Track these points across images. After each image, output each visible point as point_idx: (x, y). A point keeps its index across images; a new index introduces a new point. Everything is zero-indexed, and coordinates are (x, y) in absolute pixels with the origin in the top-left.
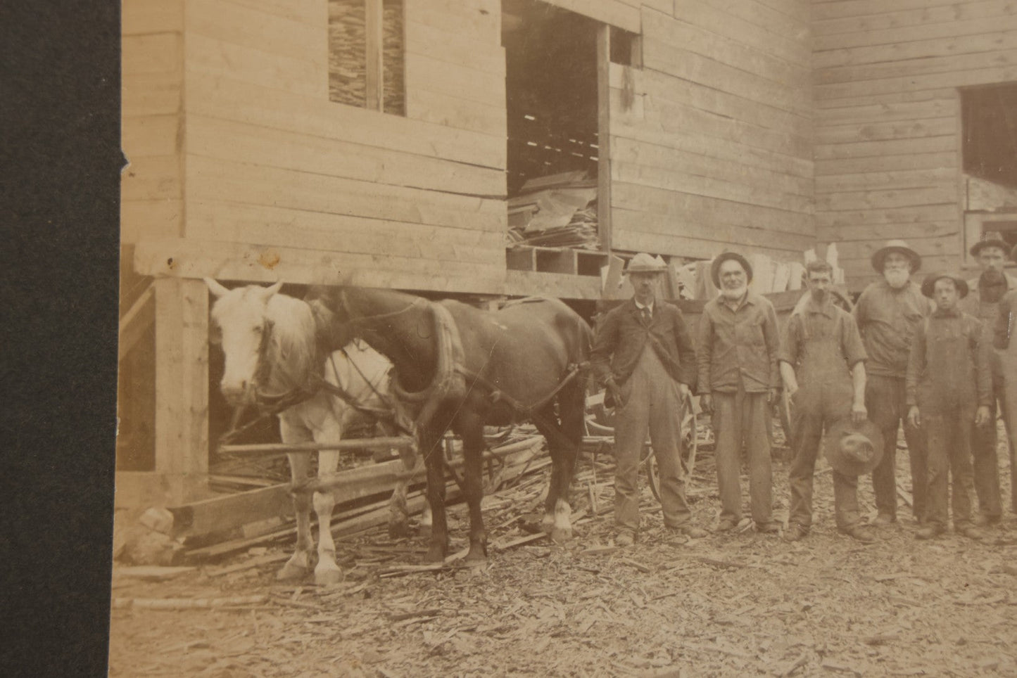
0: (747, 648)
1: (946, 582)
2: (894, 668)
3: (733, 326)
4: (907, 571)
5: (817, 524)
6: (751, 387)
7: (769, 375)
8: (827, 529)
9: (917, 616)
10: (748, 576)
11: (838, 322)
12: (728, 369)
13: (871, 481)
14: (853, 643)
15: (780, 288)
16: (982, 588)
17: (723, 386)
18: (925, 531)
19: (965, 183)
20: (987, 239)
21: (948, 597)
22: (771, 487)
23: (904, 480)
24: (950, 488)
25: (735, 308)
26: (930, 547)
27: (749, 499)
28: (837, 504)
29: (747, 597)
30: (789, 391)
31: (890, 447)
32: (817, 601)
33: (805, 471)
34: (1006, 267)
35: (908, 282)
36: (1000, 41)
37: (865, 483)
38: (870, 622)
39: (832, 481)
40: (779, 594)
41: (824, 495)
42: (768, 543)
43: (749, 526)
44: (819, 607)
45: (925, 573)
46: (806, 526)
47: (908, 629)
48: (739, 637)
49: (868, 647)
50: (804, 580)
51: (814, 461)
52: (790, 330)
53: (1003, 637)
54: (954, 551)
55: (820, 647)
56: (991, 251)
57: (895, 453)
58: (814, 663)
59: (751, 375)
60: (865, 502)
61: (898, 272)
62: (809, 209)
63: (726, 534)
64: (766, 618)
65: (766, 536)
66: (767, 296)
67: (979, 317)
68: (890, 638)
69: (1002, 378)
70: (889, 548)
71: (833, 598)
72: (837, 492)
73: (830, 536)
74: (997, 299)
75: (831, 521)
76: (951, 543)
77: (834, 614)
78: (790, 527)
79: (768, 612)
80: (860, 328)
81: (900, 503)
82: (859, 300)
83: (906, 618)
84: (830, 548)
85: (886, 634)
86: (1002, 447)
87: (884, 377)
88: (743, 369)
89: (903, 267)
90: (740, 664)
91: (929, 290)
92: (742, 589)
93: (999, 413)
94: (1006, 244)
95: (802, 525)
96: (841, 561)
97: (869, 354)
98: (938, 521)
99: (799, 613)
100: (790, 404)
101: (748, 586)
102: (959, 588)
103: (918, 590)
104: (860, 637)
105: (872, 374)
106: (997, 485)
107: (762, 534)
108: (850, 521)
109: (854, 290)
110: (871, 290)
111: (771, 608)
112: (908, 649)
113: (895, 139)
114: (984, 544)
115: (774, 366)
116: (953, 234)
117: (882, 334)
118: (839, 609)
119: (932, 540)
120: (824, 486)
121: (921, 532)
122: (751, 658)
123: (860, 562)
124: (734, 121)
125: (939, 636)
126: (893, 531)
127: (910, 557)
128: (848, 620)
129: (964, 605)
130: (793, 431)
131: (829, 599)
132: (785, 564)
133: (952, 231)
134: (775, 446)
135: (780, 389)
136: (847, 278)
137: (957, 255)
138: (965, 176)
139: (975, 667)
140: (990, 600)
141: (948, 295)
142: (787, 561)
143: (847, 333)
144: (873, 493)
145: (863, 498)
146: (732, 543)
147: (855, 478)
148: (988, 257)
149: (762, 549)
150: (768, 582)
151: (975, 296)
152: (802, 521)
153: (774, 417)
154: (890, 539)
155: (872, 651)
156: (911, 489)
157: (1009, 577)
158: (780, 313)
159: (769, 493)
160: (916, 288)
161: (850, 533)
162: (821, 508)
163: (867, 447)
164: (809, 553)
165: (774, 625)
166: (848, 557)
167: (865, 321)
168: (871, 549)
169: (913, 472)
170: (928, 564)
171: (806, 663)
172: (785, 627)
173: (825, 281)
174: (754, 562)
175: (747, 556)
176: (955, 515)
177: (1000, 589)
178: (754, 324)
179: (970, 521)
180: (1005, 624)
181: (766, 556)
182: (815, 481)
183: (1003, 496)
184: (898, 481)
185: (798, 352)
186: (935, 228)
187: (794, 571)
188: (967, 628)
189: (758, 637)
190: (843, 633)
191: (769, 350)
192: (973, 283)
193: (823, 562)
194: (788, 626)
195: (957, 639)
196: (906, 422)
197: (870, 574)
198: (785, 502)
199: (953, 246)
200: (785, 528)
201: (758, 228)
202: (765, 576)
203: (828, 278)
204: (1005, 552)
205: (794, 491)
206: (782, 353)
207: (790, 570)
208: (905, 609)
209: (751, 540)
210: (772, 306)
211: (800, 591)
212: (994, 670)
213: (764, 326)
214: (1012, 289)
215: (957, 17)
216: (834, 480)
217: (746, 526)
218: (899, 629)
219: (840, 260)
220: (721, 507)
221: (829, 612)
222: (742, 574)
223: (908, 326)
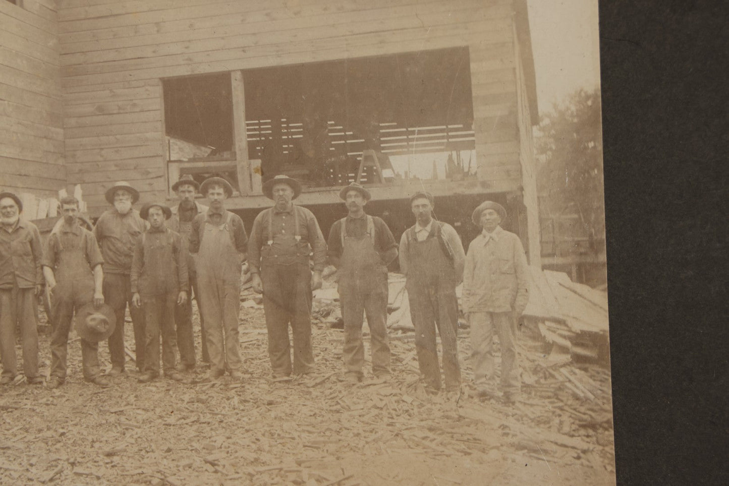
0: (21, 464)
1: (158, 410)
2: (123, 471)
3: (10, 243)
4: (132, 405)
5: (70, 376)
6: (22, 284)
7: (35, 276)
8: (77, 379)
9: (139, 435)
10: (21, 415)
11: (83, 237)
12: (6, 272)
13: (107, 345)
14: (95, 455)
15: (42, 216)
16: (182, 413)
17: (3, 284)
18: (145, 377)
19: (167, 142)
20: (182, 180)
21: (160, 421)
22: (38, 353)
23: (129, 344)
24: (161, 348)
25: (10, 230)
26: (147, 387)
27: (22, 361)
28: (84, 361)
29: (21, 429)
30: (49, 286)
31: (120, 321)
32: (70, 428)
33: (62, 340)
34: (196, 198)
35: (131, 209)
36: (187, 48)
37: (103, 347)
38: (106, 441)
39: (80, 347)
40: (44, 426)
41: (74, 356)
42: (36, 391)
43: (22, 380)
44: (71, 433)
45: (144, 405)
46: (62, 378)
47: (133, 444)
48: (15, 457)
49: (105, 458)
50: (61, 414)
51: (68, 333)
52: (49, 244)
53: (196, 445)
54: (164, 389)
55: (72, 460)
56: (186, 187)
57: (123, 325)
58: (68, 471)
59: (24, 276)
60: (103, 360)
61: (124, 203)
62: (61, 162)
63: (6, 386)
64: (34, 443)
65: (34, 386)
66: (33, 221)
67: (179, 232)
68: (120, 451)
69: (195, 272)
70: (119, 389)
71: (82, 426)
72: (84, 354)
73: (79, 384)
74: (191, 219)
75: (80, 374)
76: (162, 384)
77: (82, 437)
78: (51, 380)
79: (36, 438)
80: (98, 242)
81: (127, 359)
82: (97, 223)
83: (131, 436)
84: (79, 392)
85: (117, 448)
86: (195, 318)
87: (115, 274)
88: (17, 273)
89: (127, 199)
90: (16, 475)
91: (145, 214)
92: (17, 423)
93: (193, 295)
94: (196, 182)
95: (59, 377)
96: (86, 401)
97: (105, 259)
98: (153, 370)
99: (57, 437)
100: (50, 295)
101: (22, 421)
102: (167, 414)
103: (139, 417)
104: (100, 451)
105: (107, 273)
106: (192, 343)
107: (31, 385)
108: (93, 373)
109: (93, 216)
110: (105, 215)
111: (37, 436)
112: (132, 457)
113: (119, 113)
114: (184, 383)
115: (39, 270)
116: (160, 177)
117: (114, 246)
118: (85, 433)
119: (149, 383)
120: (75, 350)
121: (141, 378)
122: (23, 470)
123: (100, 400)
124: (6, 102)
125: (154, 447)
126: (123, 378)
127: (133, 395)
128: (91, 440)
129: (170, 425)
130: (53, 313)
131: (79, 427)
132: (47, 405)
133: (161, 174)
134: (40, 324)
135: (43, 285)
136: (88, 208)
137: (164, 191)
138: (167, 138)
139: (178, 466)
140: (188, 421)
141: (158, 217)
142: (49, 402)
143: (89, 245)
144: (109, 353)
145: (102, 357)
146: (10, 392)
147: (97, 344)
148: (184, 192)
149: (32, 395)
150: (35, 418)
151: (176, 218)
152: (59, 375)
153: (39, 304)
154: (121, 384)
155: (107, 460)
156: (134, 349)
157: (200, 405)
158: (42, 233)
159: (36, 357)
160: (136, 213)
161: (93, 381)
162: (73, 365)
163: (104, 322)
164: (64, 396)
165: (40, 447)
166: (92, 397)
167: (102, 237)
168: (107, 391)
169: (136, 338)
170: (146, 399)
171: (62, 472)
172: (47, 448)
173: (73, 210)
174: (26, 405)
175: (20, 400)
176: (164, 365)
177: (195, 413)
178: (24, 241)
179: (174, 369)
180: (198, 436)
181: (34, 400)
182: (68, 347)
183: (196, 351)
184: (126, 344)
185: (56, 259)
186: (148, 173)
187: (54, 409)
188: (172, 441)
189: (29, 456)
190: (88, 449)
191: (35, 259)
192: (174, 209)
193: (74, 401)
194: (49, 447)
195: (166, 448)
196: (131, 304)
197: (107, 408)
198: (48, 362)
199: (160, 184)
200: (47, 380)
201: (25, 175)
202: (33, 414)
203: (76, 208)
204: (197, 388)
205: (54, 354)
206: (44, 261)
207: (51, 408)
208: (130, 430)
209: (24, 389)
210: (37, 228)
211: (58, 423)
212: (190, 467)
213: (31, 242)
214: (200, 213)
215: (158, 31)
216: (82, 345)
217: (20, 380)
218: (127, 444)
219: (83, 196)
220: (2, 368)
221: (78, 436)
222: (17, 413)
223: (131, 238)
